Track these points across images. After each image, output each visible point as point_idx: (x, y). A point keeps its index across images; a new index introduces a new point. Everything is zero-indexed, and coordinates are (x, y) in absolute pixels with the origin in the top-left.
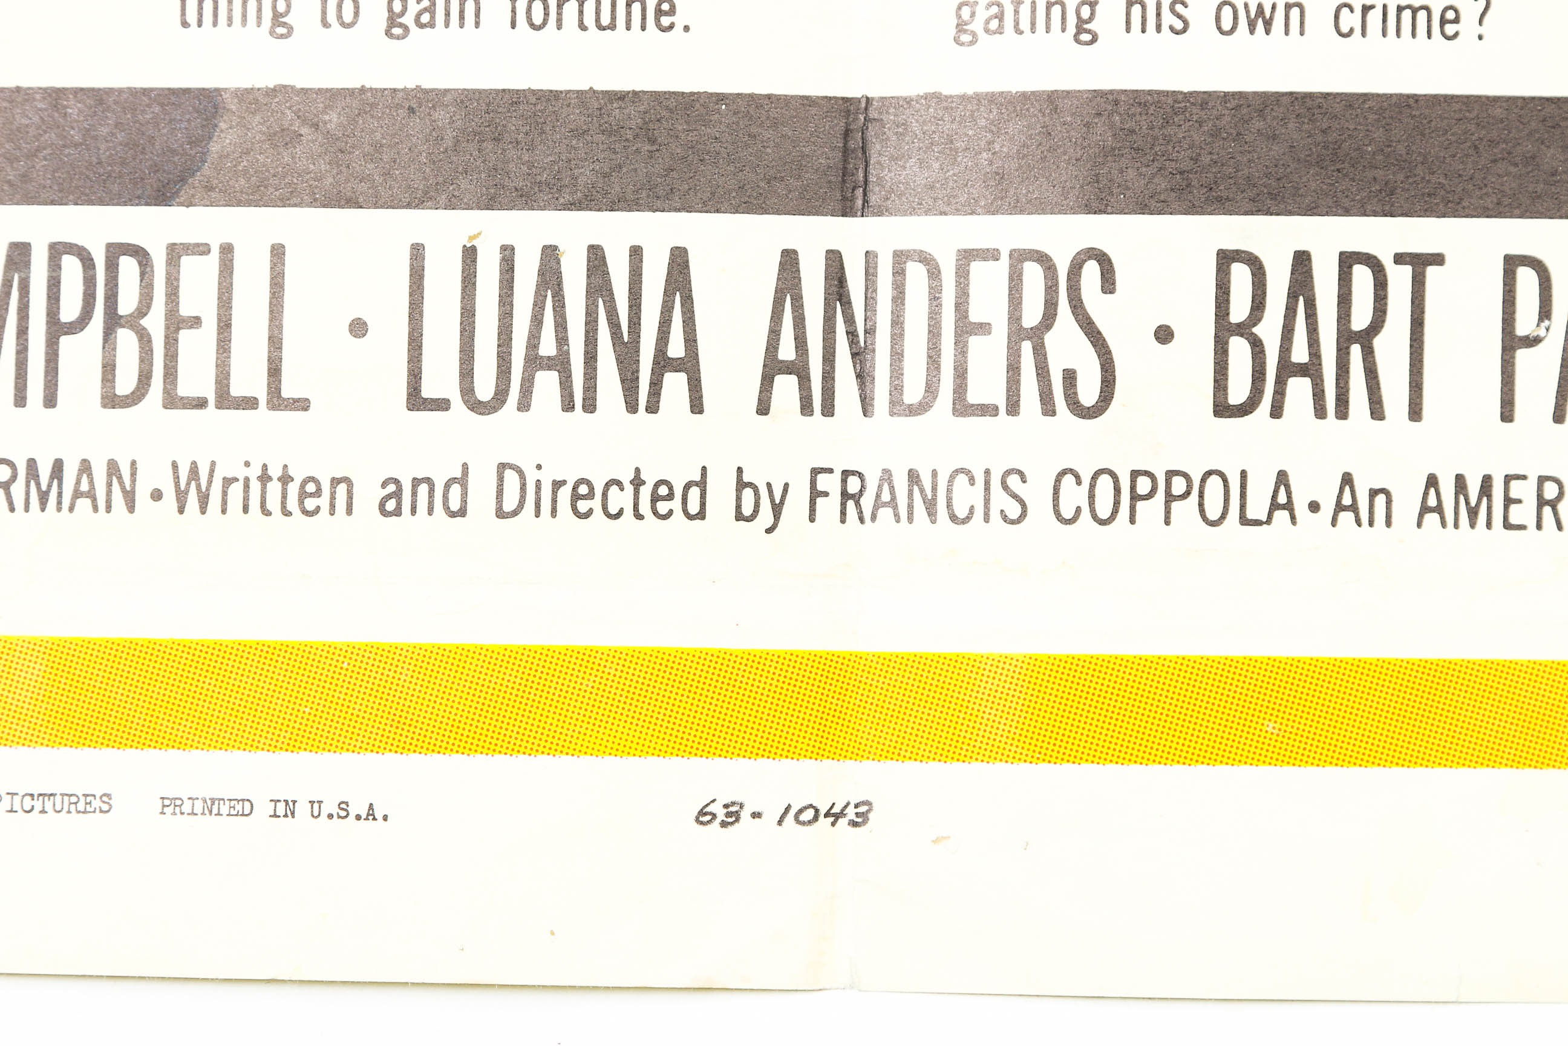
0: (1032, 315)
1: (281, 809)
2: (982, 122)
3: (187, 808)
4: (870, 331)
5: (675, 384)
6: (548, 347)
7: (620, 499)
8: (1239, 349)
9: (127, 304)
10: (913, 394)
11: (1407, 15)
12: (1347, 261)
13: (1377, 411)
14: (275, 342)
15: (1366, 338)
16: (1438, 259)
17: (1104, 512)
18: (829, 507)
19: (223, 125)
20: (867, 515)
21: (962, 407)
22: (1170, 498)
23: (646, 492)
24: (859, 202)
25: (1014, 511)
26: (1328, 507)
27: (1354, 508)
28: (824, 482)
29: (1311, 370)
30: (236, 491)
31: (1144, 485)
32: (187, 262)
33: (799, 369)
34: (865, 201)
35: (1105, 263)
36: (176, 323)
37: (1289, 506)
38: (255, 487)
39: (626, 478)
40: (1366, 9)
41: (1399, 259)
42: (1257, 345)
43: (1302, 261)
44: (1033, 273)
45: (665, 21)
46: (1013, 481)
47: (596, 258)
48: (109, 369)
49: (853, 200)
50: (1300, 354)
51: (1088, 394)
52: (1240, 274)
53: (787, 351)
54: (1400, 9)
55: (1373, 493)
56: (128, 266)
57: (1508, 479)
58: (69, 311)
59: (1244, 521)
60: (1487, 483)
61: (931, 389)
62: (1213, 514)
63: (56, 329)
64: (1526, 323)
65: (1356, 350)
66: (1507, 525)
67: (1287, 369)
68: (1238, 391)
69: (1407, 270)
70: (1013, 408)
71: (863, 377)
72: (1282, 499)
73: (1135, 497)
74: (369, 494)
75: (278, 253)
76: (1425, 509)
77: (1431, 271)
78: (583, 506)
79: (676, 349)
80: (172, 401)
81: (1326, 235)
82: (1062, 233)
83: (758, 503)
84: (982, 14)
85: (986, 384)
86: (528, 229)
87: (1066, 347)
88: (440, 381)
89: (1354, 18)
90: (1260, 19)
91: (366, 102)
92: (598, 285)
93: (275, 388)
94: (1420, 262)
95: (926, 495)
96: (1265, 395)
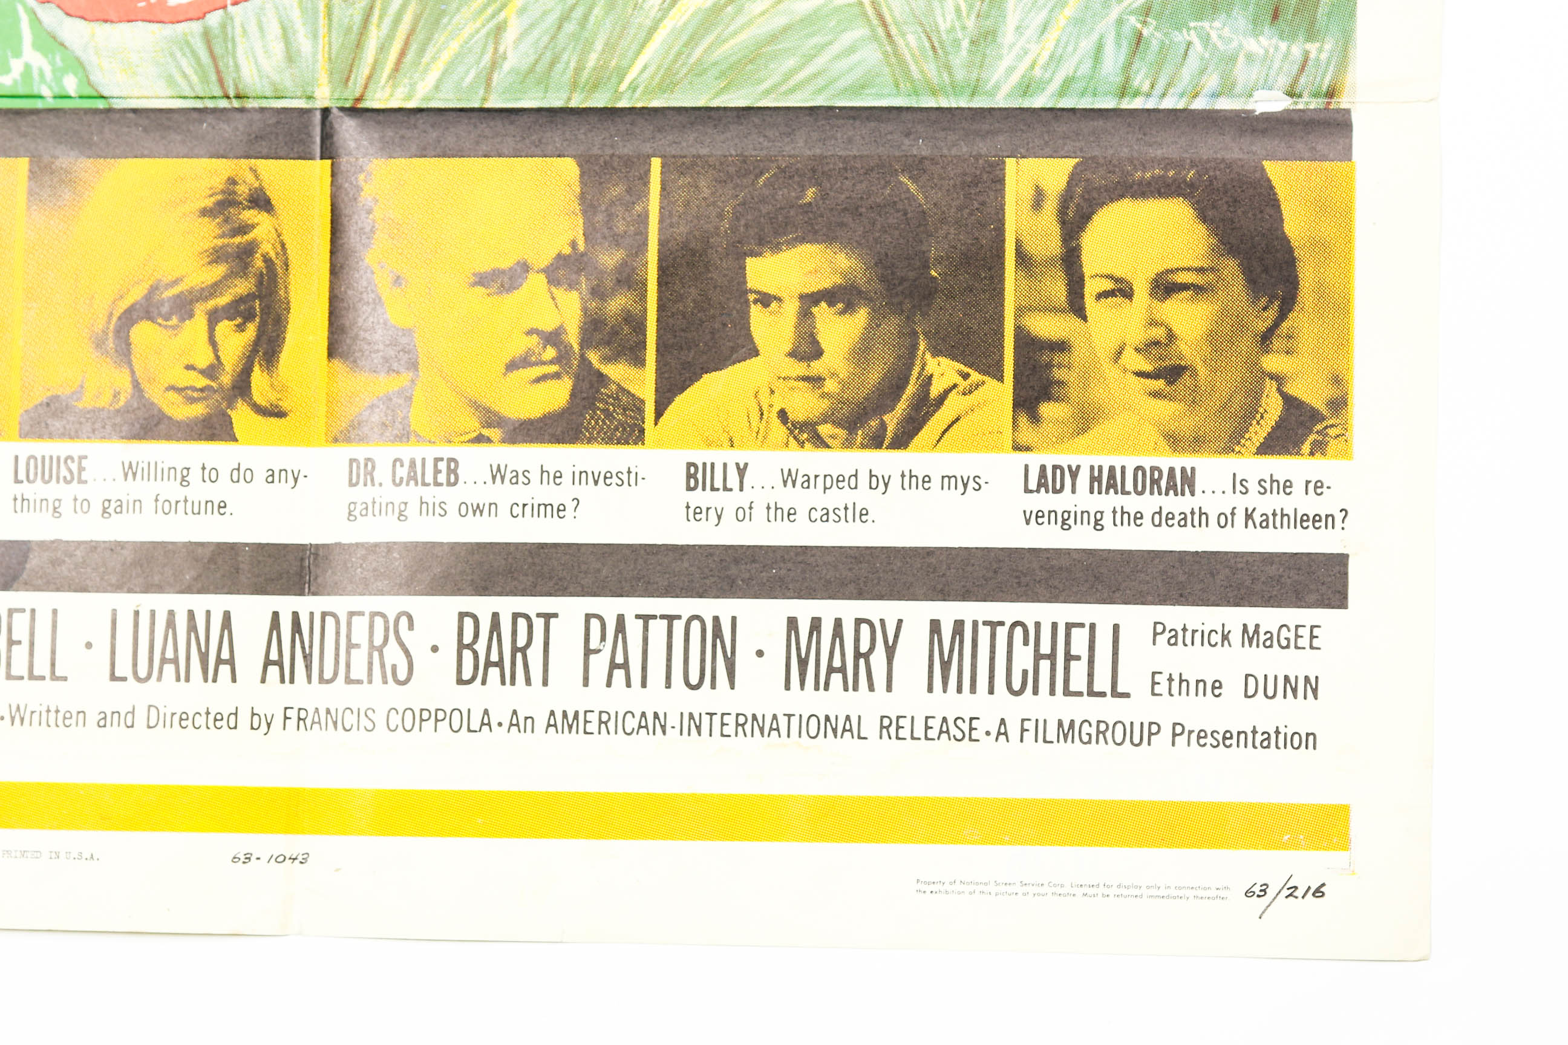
0: (378, 640)
1: (53, 855)
2: (359, 555)
3: (13, 854)
4: (311, 647)
5: (224, 670)
6: (170, 654)
7: (200, 721)
8: (467, 655)
10: (328, 675)
11: (542, 507)
12: (516, 616)
13: (528, 682)
14: (53, 652)
15: (524, 650)
16: (555, 615)
17: (408, 727)
18: (292, 724)
19: (31, 556)
20: (308, 727)
21: (349, 681)
22: (437, 720)
23: (211, 717)
24: (307, 590)
25: (370, 727)
26: (506, 724)
27: (517, 725)
28: (289, 713)
29: (500, 664)
30: (36, 716)
31: (425, 715)
32: (15, 615)
33: (279, 663)
34: (309, 589)
35: (410, 618)
36: (11, 643)
37: (489, 724)
38: (44, 715)
39: (203, 712)
40: (524, 505)
41: (539, 615)
42: (475, 654)
43: (495, 616)
44: (379, 622)
45: (222, 511)
46: (370, 713)
47: (191, 614)
49: (304, 589)
50: (494, 657)
51: (402, 675)
52: (468, 622)
53: (274, 656)
54: (539, 505)
55: (526, 718)
57: (586, 712)
59: (469, 730)
60: (576, 714)
61: (336, 674)
62: (456, 727)
64: (594, 644)
65: (519, 655)
66: (586, 732)
67: (488, 664)
68: (467, 675)
69: (542, 620)
70: (370, 682)
71: (308, 667)
72: (486, 721)
73: (422, 720)
74: (93, 718)
75: (55, 613)
76: (549, 725)
77: (552, 620)
78: (184, 723)
79: (225, 655)
80: (9, 677)
81: (506, 605)
82: (392, 604)
83: (261, 722)
84: (359, 507)
85: (359, 670)
86: (163, 602)
87: (393, 654)
88: (124, 668)
89: (519, 509)
90: (478, 510)
91: (93, 547)
92: (192, 627)
93: (53, 672)
94: (548, 617)
95: (333, 719)
96: (479, 675)
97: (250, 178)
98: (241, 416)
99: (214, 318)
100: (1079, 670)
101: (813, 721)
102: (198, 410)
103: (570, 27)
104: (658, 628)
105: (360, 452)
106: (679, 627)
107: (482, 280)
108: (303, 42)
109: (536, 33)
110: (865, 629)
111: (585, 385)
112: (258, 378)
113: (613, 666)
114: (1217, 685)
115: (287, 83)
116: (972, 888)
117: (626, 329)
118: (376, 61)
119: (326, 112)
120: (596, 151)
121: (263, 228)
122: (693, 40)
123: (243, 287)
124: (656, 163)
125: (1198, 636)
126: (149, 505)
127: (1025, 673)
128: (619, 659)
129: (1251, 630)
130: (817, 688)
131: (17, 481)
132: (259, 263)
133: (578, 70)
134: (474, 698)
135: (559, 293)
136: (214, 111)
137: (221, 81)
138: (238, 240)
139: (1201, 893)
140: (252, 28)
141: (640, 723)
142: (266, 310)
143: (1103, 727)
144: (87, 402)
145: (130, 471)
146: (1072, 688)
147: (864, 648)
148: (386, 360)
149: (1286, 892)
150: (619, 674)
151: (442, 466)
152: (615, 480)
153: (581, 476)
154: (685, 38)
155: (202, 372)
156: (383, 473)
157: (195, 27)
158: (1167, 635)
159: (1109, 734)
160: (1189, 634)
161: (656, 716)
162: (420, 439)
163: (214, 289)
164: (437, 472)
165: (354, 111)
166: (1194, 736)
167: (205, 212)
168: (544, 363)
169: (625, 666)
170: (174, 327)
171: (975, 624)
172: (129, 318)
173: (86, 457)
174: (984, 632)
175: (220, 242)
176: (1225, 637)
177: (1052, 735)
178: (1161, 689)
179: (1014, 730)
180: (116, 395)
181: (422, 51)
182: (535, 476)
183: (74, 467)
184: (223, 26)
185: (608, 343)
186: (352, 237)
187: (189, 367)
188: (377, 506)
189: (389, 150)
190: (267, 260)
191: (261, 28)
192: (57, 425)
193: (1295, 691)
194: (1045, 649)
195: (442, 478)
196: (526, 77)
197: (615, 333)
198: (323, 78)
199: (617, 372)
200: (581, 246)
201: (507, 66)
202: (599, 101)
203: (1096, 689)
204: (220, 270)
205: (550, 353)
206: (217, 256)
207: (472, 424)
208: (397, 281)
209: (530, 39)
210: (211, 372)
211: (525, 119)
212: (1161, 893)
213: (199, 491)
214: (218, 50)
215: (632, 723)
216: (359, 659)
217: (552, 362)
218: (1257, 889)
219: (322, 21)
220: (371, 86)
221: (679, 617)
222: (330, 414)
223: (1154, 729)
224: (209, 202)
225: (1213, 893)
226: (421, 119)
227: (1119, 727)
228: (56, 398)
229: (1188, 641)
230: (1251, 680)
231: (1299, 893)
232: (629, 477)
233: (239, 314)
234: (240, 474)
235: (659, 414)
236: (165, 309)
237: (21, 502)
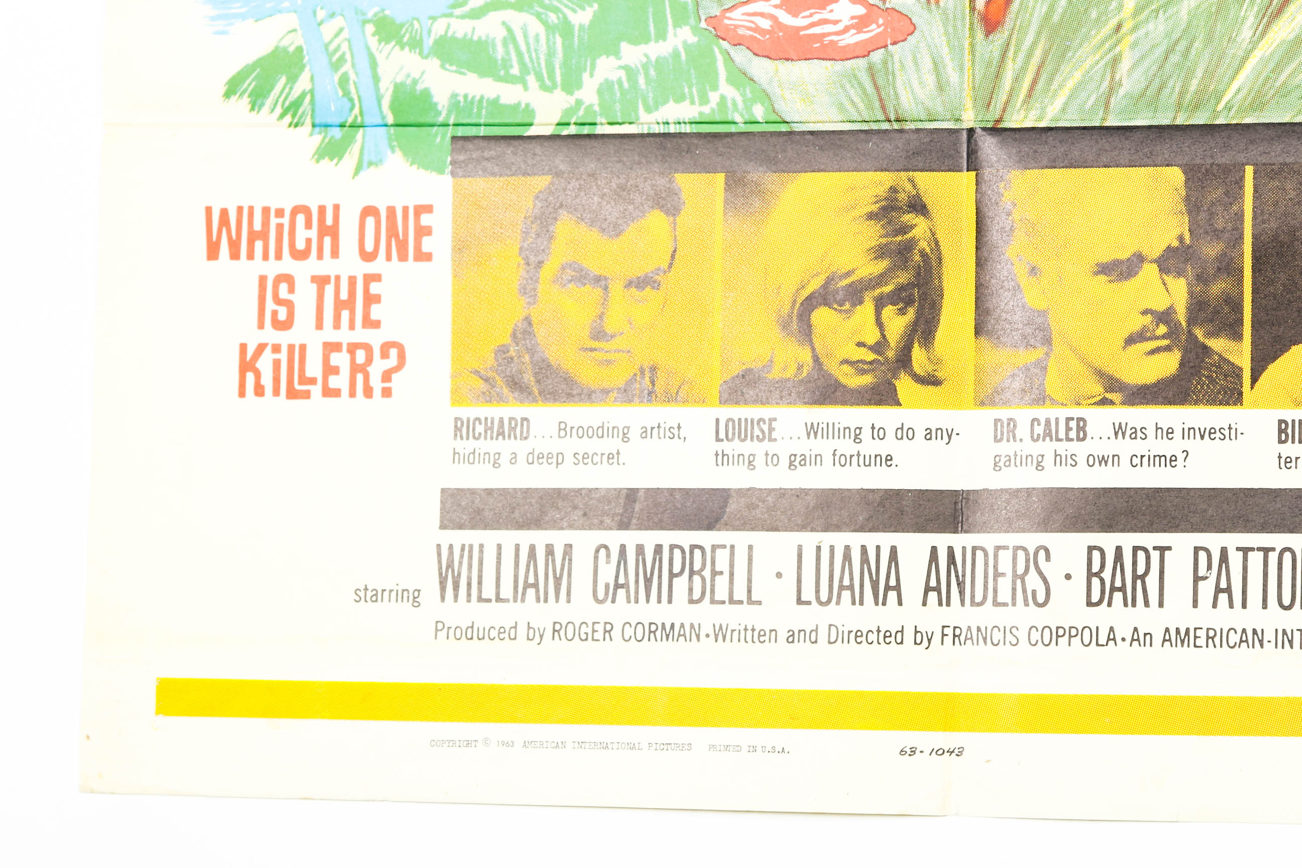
0: (1021, 570)
1: (751, 749)
2: (1003, 499)
3: (718, 749)
4: (964, 576)
5: (892, 595)
7: (872, 637)
8: (1096, 581)
9: (697, 566)
10: (979, 598)
11: (1157, 459)
12: (1136, 549)
13: (1147, 604)
14: (750, 581)
15: (1143, 577)
16: (1169, 548)
17: (1046, 641)
18: (948, 640)
19: (731, 502)
20: (962, 643)
21: (996, 604)
22: (1070, 636)
23: (881, 635)
24: (960, 529)
25: (1014, 642)
26: (1129, 640)
27: (1138, 640)
28: (946, 631)
29: (1123, 589)
30: (736, 634)
31: (1061, 632)
32: (718, 551)
33: (938, 589)
34: (962, 528)
35: (1047, 551)
36: (715, 573)
37: (1114, 639)
38: (743, 632)
39: (875, 629)
40: (1142, 457)
41: (1155, 548)
42: (1102, 581)
43: (1119, 549)
44: (1021, 555)
45: (889, 463)
46: (1014, 630)
47: (864, 549)
48: (691, 590)
49: (958, 528)
50: (1118, 584)
51: (1041, 598)
52: (1096, 555)
53: (933, 583)
54: (1155, 456)
55: (1145, 634)
56: (697, 552)
57: (1195, 629)
58: (677, 569)
59: (1098, 644)
60: (1188, 630)
61: (985, 597)
62: (1086, 642)
63: (672, 576)
64: (1202, 572)
65: (1139, 582)
66: (1195, 646)
67: (1113, 589)
68: (1095, 598)
69: (1158, 552)
70: (1014, 604)
71: (962, 593)
72: (1112, 637)
73: (1058, 636)
74: (783, 635)
75: (750, 548)
76: (1164, 640)
77: (1167, 552)
78: (859, 640)
79: (893, 583)
80: (713, 601)
81: (1128, 540)
82: (1032, 540)
83: (922, 639)
84: (1003, 460)
85: (1004, 595)
86: (840, 539)
87: (1033, 581)
88: (808, 593)
89: (1138, 461)
90: (1103, 461)
91: (782, 493)
92: (865, 559)
93: (749, 597)
94: (1163, 550)
95: (983, 636)
96: (1106, 599)
97: (908, 187)
98: (904, 385)
99: (880, 304)
102: (867, 380)
103: (1174, 58)
104: (1255, 559)
105: (1003, 413)
106: (1273, 557)
107: (1104, 269)
108: (953, 76)
109: (1146, 63)
111: (1192, 356)
112: (918, 354)
113: (1218, 590)
115: (939, 108)
117: (1227, 309)
118: (1012, 89)
119: (971, 131)
120: (1198, 161)
121: (920, 228)
122: (1278, 68)
123: (903, 278)
124: (1249, 170)
126: (828, 459)
128: (1224, 585)
131: (718, 439)
132: (917, 258)
133: (1182, 94)
134: (1102, 617)
135: (1169, 279)
136: (879, 132)
137: (883, 108)
138: (899, 238)
140: (909, 62)
141: (1241, 638)
142: (924, 297)
144: (776, 374)
145: (812, 430)
148: (1024, 337)
150: (1223, 597)
151: (1073, 424)
152: (1218, 435)
153: (1189, 432)
154: (1272, 65)
155: (871, 348)
156: (1023, 431)
157: (862, 63)
161: (1255, 632)
162: (1054, 402)
163: (880, 280)
164: (1068, 429)
165: (995, 131)
167: (871, 216)
168: (1157, 338)
169: (1228, 590)
170: (846, 311)
172: (810, 303)
173: (775, 419)
175: (884, 241)
180: (800, 367)
181: (1051, 80)
182: (1151, 432)
183: (765, 428)
184: (885, 62)
185: (1212, 321)
186: (994, 235)
187: (860, 344)
188: (1018, 458)
189: (1026, 162)
190: (923, 254)
191: (916, 63)
192: (751, 393)
195: (1073, 434)
196: (1138, 100)
197: (1216, 312)
198: (969, 104)
199: (1217, 344)
200: (1188, 241)
201: (1122, 91)
202: (1200, 119)
204: (882, 265)
205: (1162, 329)
206: (880, 252)
207: (1098, 389)
208: (1033, 271)
209: (1141, 69)
210: (879, 347)
211: (1137, 135)
213: (869, 447)
214: (880, 82)
215: (1234, 638)
216: (1005, 585)
217: (1164, 337)
219: (967, 57)
220: (1009, 109)
221: (1273, 549)
222: (978, 382)
224: (875, 208)
226: (1050, 137)
228: (749, 371)
232: (1230, 433)
233: (902, 300)
234: (904, 433)
235: (1254, 380)
236: (840, 296)
237: (722, 458)
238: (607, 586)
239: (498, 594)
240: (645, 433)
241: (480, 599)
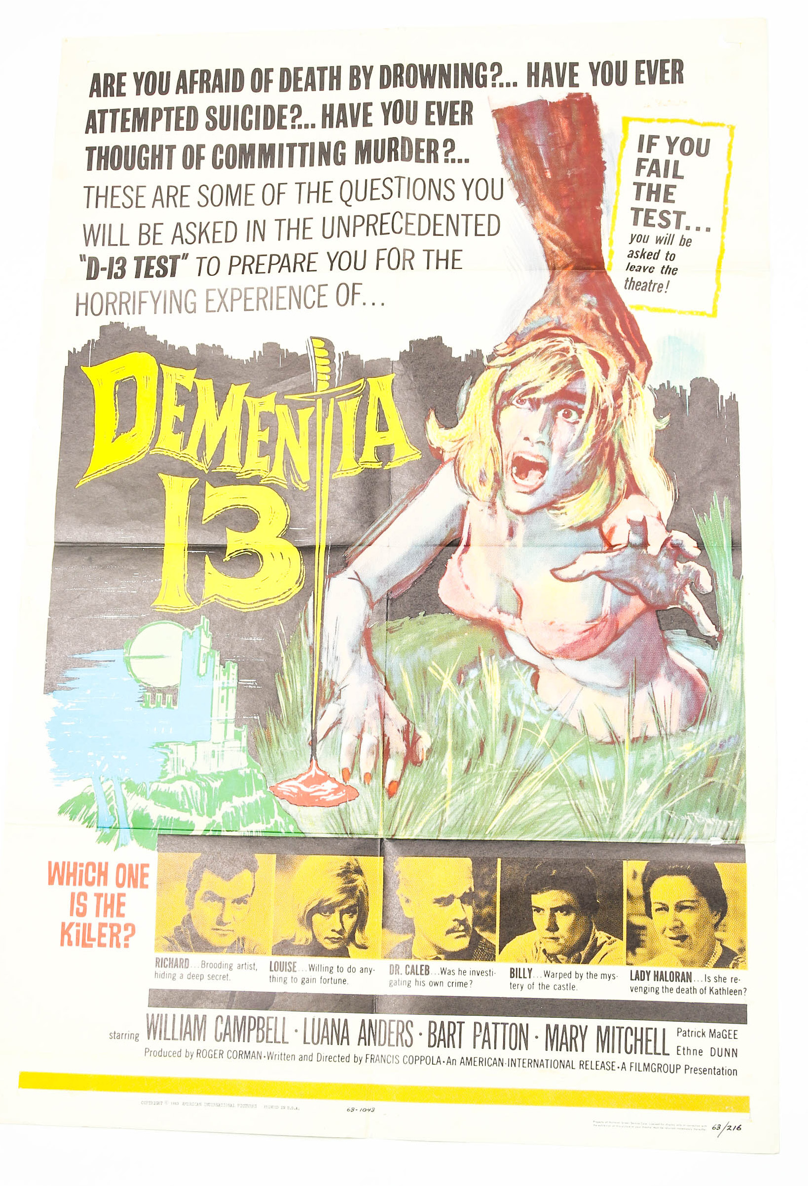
0: (400, 1030)
1: (283, 1107)
2: (393, 1000)
3: (268, 1107)
4: (376, 1032)
5: (345, 1040)
6: (325, 1034)
7: (336, 1059)
8: (432, 1036)
9: (261, 1026)
10: (382, 1042)
11: (459, 983)
12: (449, 1023)
13: (454, 1047)
14: (283, 1033)
15: (452, 1035)
16: (464, 1022)
17: (411, 1062)
18: (369, 1060)
19: (276, 998)
20: (375, 1062)
21: (389, 1045)
22: (421, 1060)
23: (340, 1058)
25: (397, 1062)
26: (446, 1062)
27: (450, 1062)
28: (368, 1056)
29: (444, 1040)
30: (277, 1056)
31: (417, 1058)
32: (270, 1020)
33: (365, 1038)
34: (375, 1011)
35: (412, 1023)
36: (268, 1029)
37: (440, 1062)
38: (280, 1056)
39: (337, 1055)
40: (453, 982)
41: (458, 1022)
42: (435, 1036)
43: (442, 1022)
44: (400, 1024)
45: (345, 983)
46: (397, 1057)
47: (333, 1020)
48: (258, 1036)
49: (373, 1011)
50: (442, 1037)
51: (409, 1044)
52: (433, 1025)
53: (363, 1035)
55: (453, 1060)
56: (261, 1020)
57: (475, 1058)
58: (252, 1027)
59: (433, 1064)
60: (471, 1058)
61: (385, 1042)
62: (428, 1062)
63: (250, 1030)
64: (478, 1033)
65: (451, 1037)
66: (474, 1065)
67: (440, 1040)
68: (432, 1044)
69: (459, 1024)
70: (397, 1045)
71: (375, 1040)
72: (439, 1060)
73: (416, 1060)
74: (297, 1057)
75: (284, 1018)
76: (461, 1062)
77: (463, 1024)
78: (331, 1060)
79: (345, 1035)
80: (267, 1042)
81: (446, 1019)
82: (405, 1018)
83: (358, 1060)
84: (394, 982)
85: (393, 1041)
86: (323, 1016)
87: (406, 1036)
88: (309, 1039)
89: (451, 984)
90: (436, 984)
91: (298, 995)
92: (333, 1025)
93: (283, 1040)
94: (461, 1023)
95: (384, 1059)
96: (436, 1044)
97: (355, 862)
98: (351, 948)
99: (342, 913)
100: (651, 1045)
101: (556, 1062)
102: (336, 946)
103: (468, 811)
104: (500, 1028)
105: (394, 962)
106: (508, 1027)
107: (438, 901)
108: (374, 815)
109: (456, 813)
110: (574, 1029)
111: (474, 940)
112: (358, 935)
113: (484, 1041)
114: (701, 1051)
115: (368, 829)
116: (614, 1124)
117: (489, 920)
118: (399, 823)
119: (382, 839)
120: (478, 856)
121: (359, 880)
122: (511, 817)
123: (352, 902)
124: (499, 860)
125: (693, 1033)
126: (318, 980)
127: (632, 1045)
128: (486, 1039)
129: (713, 1031)
130: (557, 1050)
131: (271, 970)
132: (358, 893)
133: (471, 826)
134: (435, 1052)
135: (465, 906)
136: (342, 838)
137: (345, 829)
138: (350, 885)
139: (696, 1128)
140: (356, 810)
141: (494, 1062)
142: (360, 911)
143: (660, 1066)
144: (296, 943)
145: (312, 968)
146: (649, 1052)
147: (574, 1036)
148: (403, 929)
149: (727, 1128)
150: (486, 1044)
151: (423, 968)
152: (485, 974)
153: (473, 972)
154: (509, 816)
155: (337, 932)
156: (402, 970)
157: (336, 808)
158: (682, 1033)
159: (662, 1069)
160: (690, 1033)
161: (500, 1059)
162: (416, 958)
163: (342, 902)
164: (421, 970)
165: (392, 840)
166: (693, 1070)
167: (339, 875)
168: (460, 931)
169: (489, 1041)
170: (328, 916)
171: (614, 1027)
172: (312, 912)
174: (617, 1031)
175: (344, 886)
176: (703, 1034)
177: (641, 1068)
178: (681, 1052)
179: (628, 1066)
180: (307, 940)
181: (416, 819)
182: (456, 972)
183: (292, 966)
184: (346, 809)
185: (483, 924)
186: (391, 885)
187: (333, 931)
188: (400, 982)
189: (405, 854)
190: (360, 892)
191: (359, 809)
192: (285, 951)
193: (729, 1054)
194: (639, 1037)
195: (423, 972)
196: (453, 828)
197: (485, 920)
198: (381, 827)
199: (485, 935)
200: (473, 890)
201: (446, 825)
202: (479, 838)
203: (657, 1052)
204: (344, 896)
205: (462, 928)
206: (343, 890)
207: (434, 953)
208: (407, 901)
209: (453, 816)
210: (340, 932)
211: (453, 844)
212: (682, 1127)
213: (336, 975)
214: (344, 818)
215: (491, 1062)
216: (393, 1037)
217: (462, 931)
218: (717, 1127)
219: (381, 808)
220: (398, 831)
221: (508, 1024)
222: (383, 948)
223: (678, 1067)
224: (340, 871)
225: (701, 1128)
226: (416, 843)
227: (666, 1066)
228: (285, 941)
229: (690, 1035)
230: (713, 1050)
231: (732, 1128)
232: (490, 973)
233: (351, 911)
234: (351, 969)
235: (500, 950)
236: (325, 909)
237: (272, 978)
238: (221, 1034)
239: (173, 1036)
240: (240, 967)
241: (165, 1039)
